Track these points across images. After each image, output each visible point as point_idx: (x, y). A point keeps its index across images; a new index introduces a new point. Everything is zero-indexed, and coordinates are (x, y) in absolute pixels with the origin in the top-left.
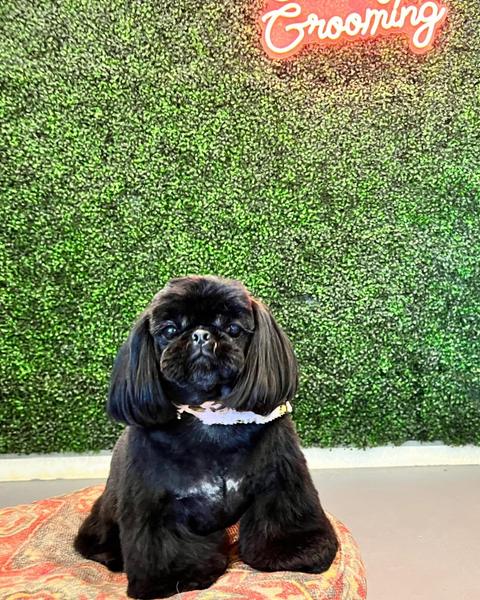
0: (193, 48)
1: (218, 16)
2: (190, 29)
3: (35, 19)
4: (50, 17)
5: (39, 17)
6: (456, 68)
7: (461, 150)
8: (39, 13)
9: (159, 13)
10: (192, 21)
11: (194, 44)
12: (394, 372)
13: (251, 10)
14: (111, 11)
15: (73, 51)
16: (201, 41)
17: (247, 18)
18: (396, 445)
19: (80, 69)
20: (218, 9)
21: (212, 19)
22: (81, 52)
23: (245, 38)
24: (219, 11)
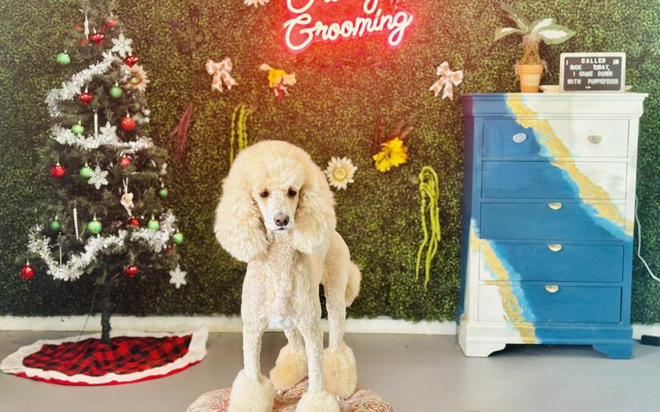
0: (236, 46)
1: (253, 24)
2: (235, 33)
3: (132, 28)
4: (142, 26)
5: (135, 26)
6: (419, 56)
7: (421, 117)
8: (135, 23)
9: (214, 22)
10: (235, 27)
11: (237, 43)
12: (369, 269)
13: (277, 18)
14: (182, 22)
15: (157, 49)
16: (242, 41)
17: (274, 24)
18: (370, 318)
19: (162, 62)
20: (253, 18)
21: (249, 26)
22: (162, 50)
23: (272, 38)
24: (255, 19)
